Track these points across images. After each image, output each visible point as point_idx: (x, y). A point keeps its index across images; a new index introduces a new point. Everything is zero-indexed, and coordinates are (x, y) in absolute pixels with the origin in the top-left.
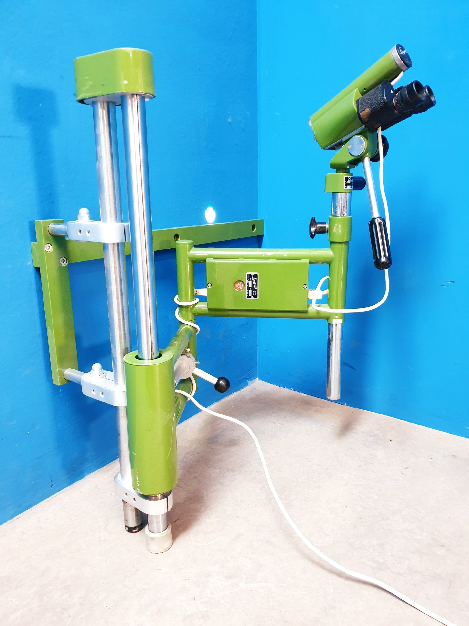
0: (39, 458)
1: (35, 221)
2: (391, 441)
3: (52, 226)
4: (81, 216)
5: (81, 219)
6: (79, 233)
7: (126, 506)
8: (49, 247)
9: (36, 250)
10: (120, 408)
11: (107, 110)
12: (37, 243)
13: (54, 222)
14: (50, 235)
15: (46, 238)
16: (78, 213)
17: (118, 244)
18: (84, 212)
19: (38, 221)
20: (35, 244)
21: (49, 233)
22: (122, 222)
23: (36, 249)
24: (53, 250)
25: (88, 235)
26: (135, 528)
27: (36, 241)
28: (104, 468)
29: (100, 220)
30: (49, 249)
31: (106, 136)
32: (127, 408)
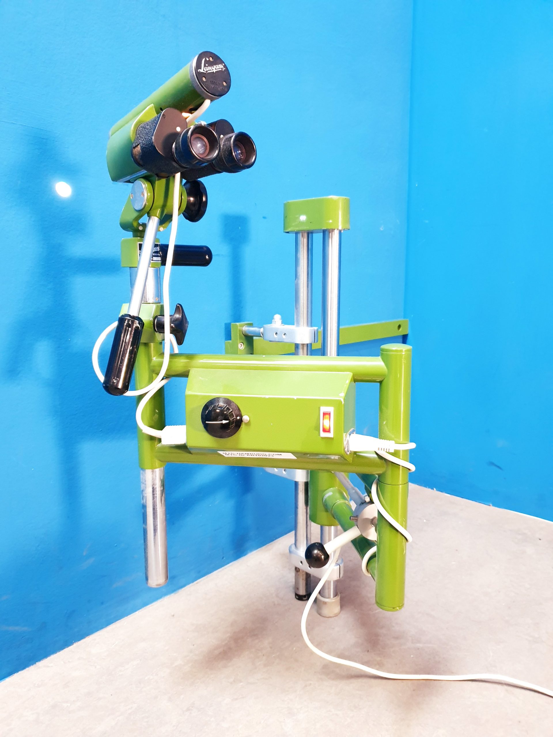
0: (216, 530)
1: (232, 323)
2: (540, 539)
3: (245, 329)
4: (275, 321)
5: (275, 324)
6: (275, 334)
7: (299, 575)
8: (241, 345)
9: (229, 348)
10: (299, 483)
11: (307, 238)
12: (231, 342)
13: (247, 324)
14: (243, 336)
15: (241, 338)
16: (273, 318)
17: (307, 344)
18: (277, 318)
19: (234, 323)
20: (229, 343)
21: (243, 333)
22: (312, 326)
23: (230, 346)
24: (245, 347)
25: (284, 337)
26: (305, 596)
27: (231, 339)
28: (263, 548)
29: (293, 324)
30: (241, 347)
31: (305, 259)
32: (306, 484)
